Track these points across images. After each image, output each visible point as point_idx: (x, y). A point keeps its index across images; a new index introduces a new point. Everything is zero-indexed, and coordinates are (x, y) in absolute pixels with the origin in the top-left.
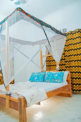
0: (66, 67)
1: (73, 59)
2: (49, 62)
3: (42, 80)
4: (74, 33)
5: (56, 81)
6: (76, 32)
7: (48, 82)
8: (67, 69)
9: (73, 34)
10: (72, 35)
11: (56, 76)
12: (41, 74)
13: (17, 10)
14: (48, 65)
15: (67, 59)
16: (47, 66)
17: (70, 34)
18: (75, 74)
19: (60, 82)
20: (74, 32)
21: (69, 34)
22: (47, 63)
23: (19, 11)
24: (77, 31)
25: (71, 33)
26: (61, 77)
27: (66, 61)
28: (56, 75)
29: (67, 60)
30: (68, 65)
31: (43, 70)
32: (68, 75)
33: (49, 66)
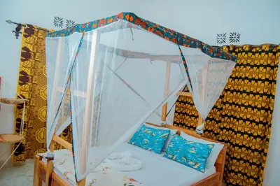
0: (221, 128)
1: (241, 115)
2: (182, 104)
3: (160, 149)
4: (257, 52)
5: (191, 163)
6: (263, 51)
7: (171, 159)
8: (221, 132)
9: (254, 53)
10: (250, 54)
11: (191, 151)
12: (158, 134)
13: (124, 18)
14: (179, 111)
15: (228, 109)
16: (176, 112)
17: (247, 52)
18: (240, 150)
19: (198, 169)
20: (258, 49)
21: (244, 51)
22: (177, 106)
23: (127, 22)
24: (267, 49)
25: (250, 51)
26: (204, 158)
27: (223, 114)
28: (193, 151)
29: (227, 112)
30: (225, 125)
31: (165, 123)
32: (221, 153)
33: (181, 113)
